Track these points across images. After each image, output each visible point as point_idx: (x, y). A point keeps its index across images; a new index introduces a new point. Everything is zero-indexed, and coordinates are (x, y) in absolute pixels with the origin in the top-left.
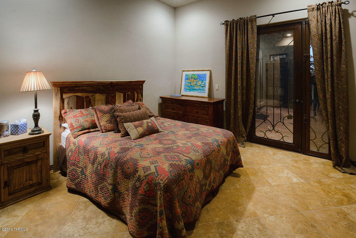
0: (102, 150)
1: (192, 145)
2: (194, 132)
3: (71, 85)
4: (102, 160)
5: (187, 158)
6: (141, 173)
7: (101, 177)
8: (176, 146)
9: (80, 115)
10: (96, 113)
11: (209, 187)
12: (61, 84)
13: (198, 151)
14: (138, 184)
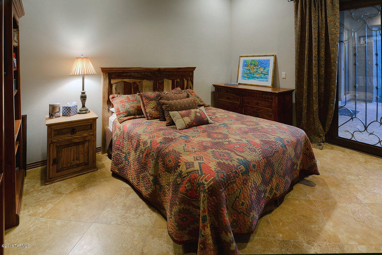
0: (145, 138)
1: (248, 142)
2: (251, 127)
3: (118, 71)
4: (144, 148)
5: (240, 158)
6: (183, 168)
7: (143, 167)
8: (228, 141)
9: (127, 100)
10: (142, 99)
11: (271, 194)
12: (109, 69)
13: (255, 151)
14: (179, 180)
